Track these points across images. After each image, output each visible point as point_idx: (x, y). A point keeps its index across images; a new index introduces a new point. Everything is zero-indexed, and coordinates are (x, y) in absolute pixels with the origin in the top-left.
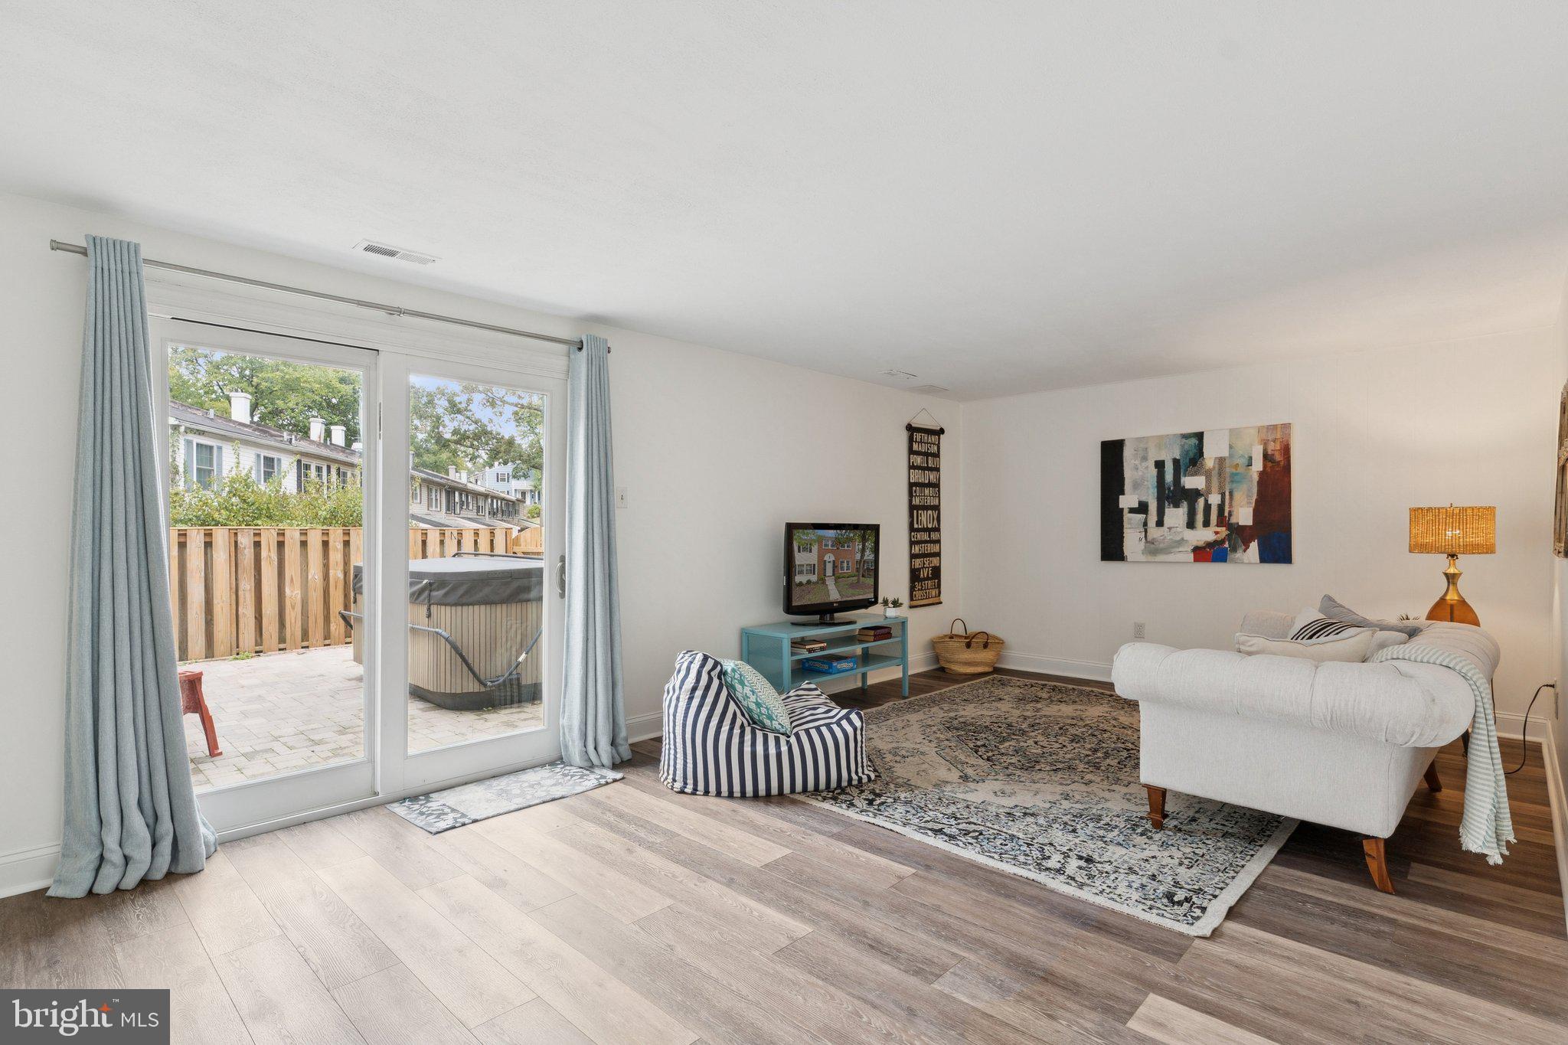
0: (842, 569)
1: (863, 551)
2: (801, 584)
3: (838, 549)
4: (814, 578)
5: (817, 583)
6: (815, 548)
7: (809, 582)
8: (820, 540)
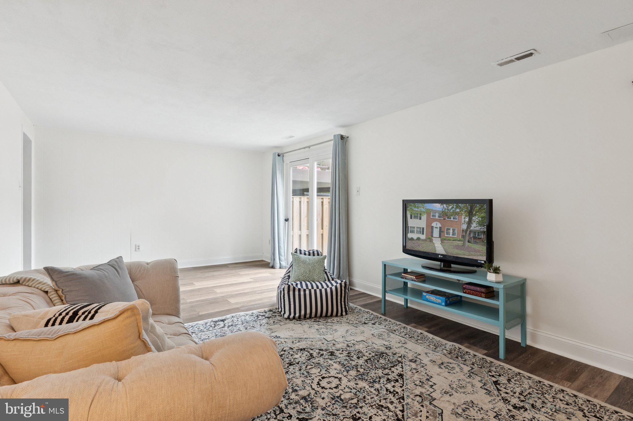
0: (448, 233)
1: (470, 223)
2: (412, 239)
3: (444, 219)
4: (423, 237)
5: (425, 240)
6: (424, 217)
7: (418, 239)
8: (428, 212)
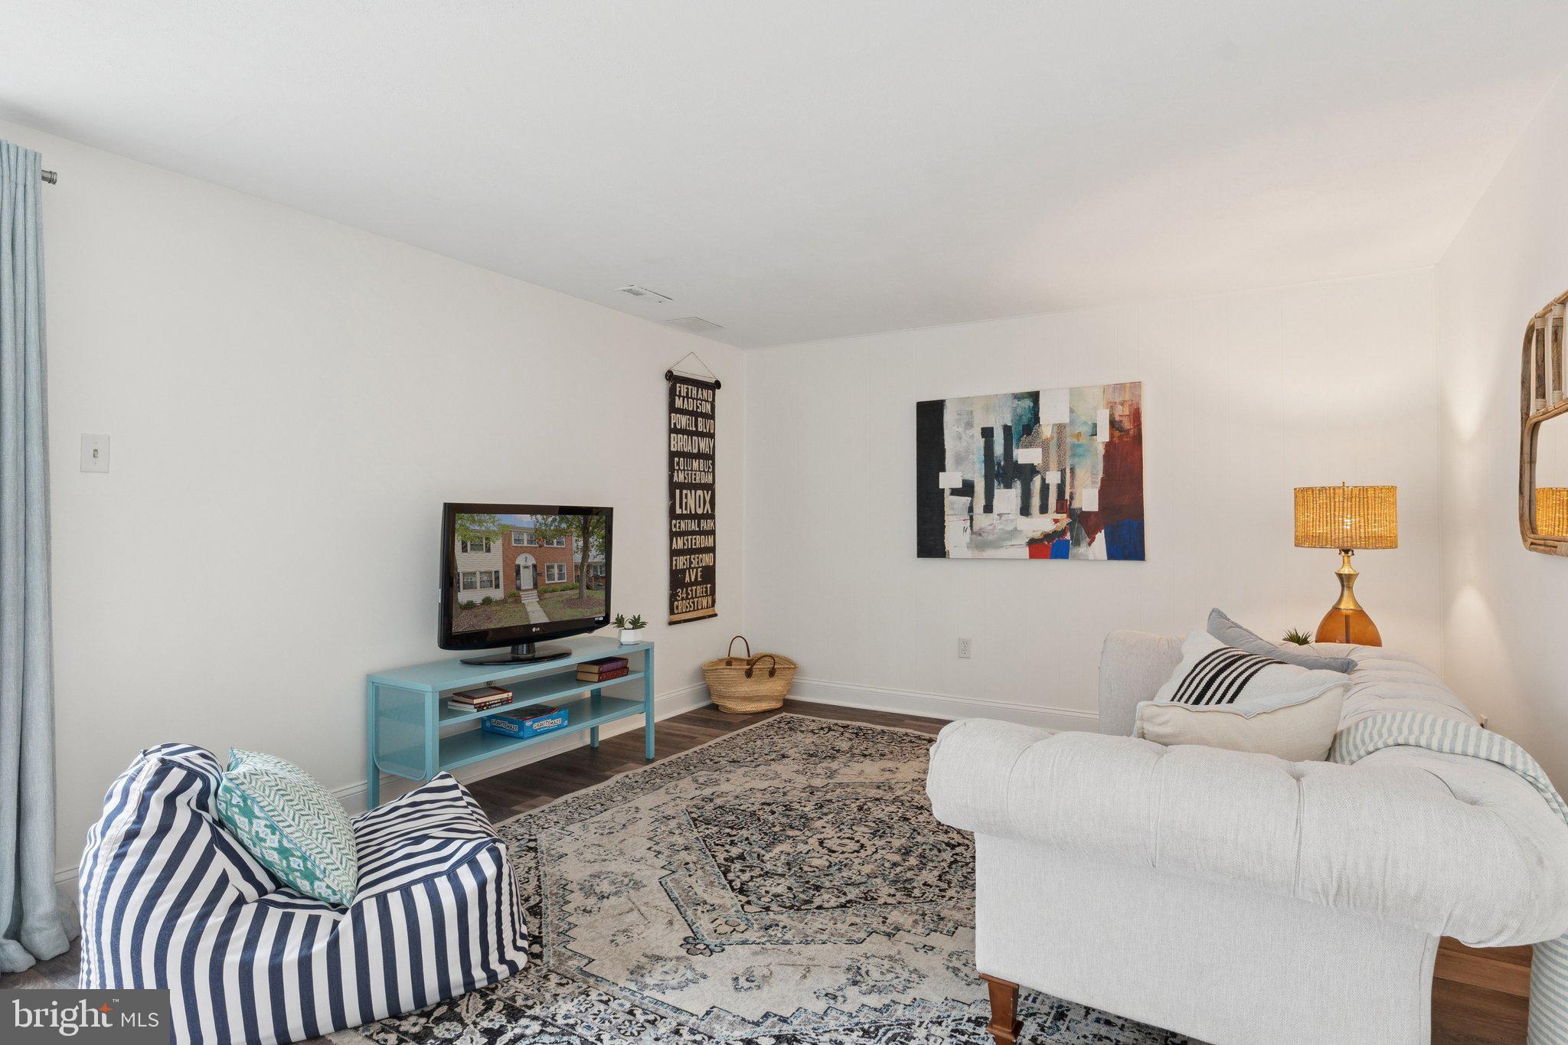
0: (551, 577)
1: (586, 549)
2: (470, 605)
3: (541, 546)
4: (497, 594)
5: (504, 601)
6: (497, 546)
7: (487, 601)
8: (506, 533)
